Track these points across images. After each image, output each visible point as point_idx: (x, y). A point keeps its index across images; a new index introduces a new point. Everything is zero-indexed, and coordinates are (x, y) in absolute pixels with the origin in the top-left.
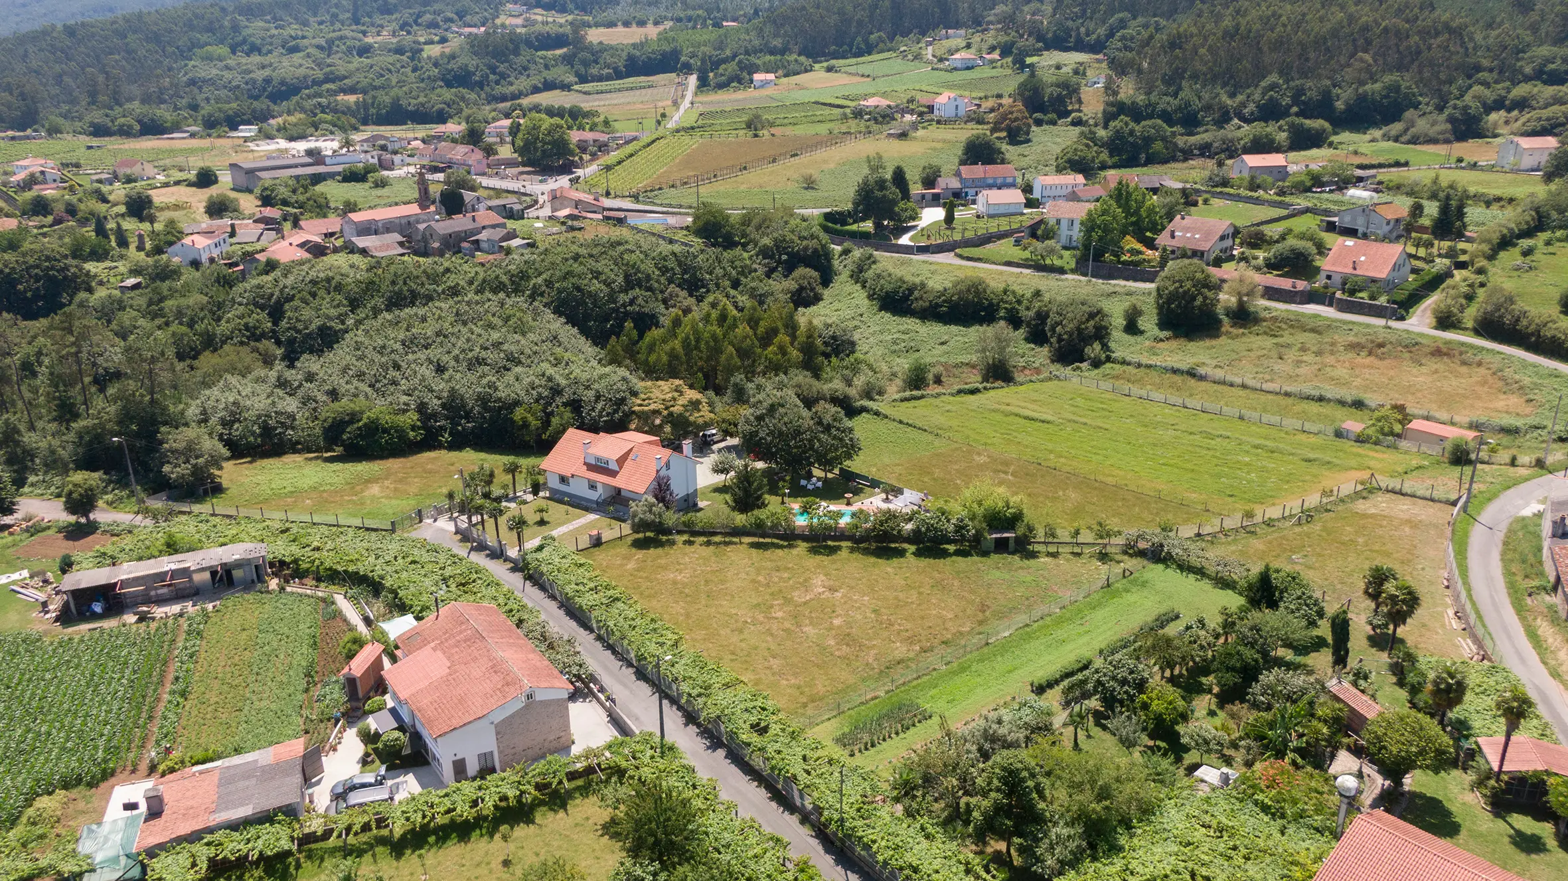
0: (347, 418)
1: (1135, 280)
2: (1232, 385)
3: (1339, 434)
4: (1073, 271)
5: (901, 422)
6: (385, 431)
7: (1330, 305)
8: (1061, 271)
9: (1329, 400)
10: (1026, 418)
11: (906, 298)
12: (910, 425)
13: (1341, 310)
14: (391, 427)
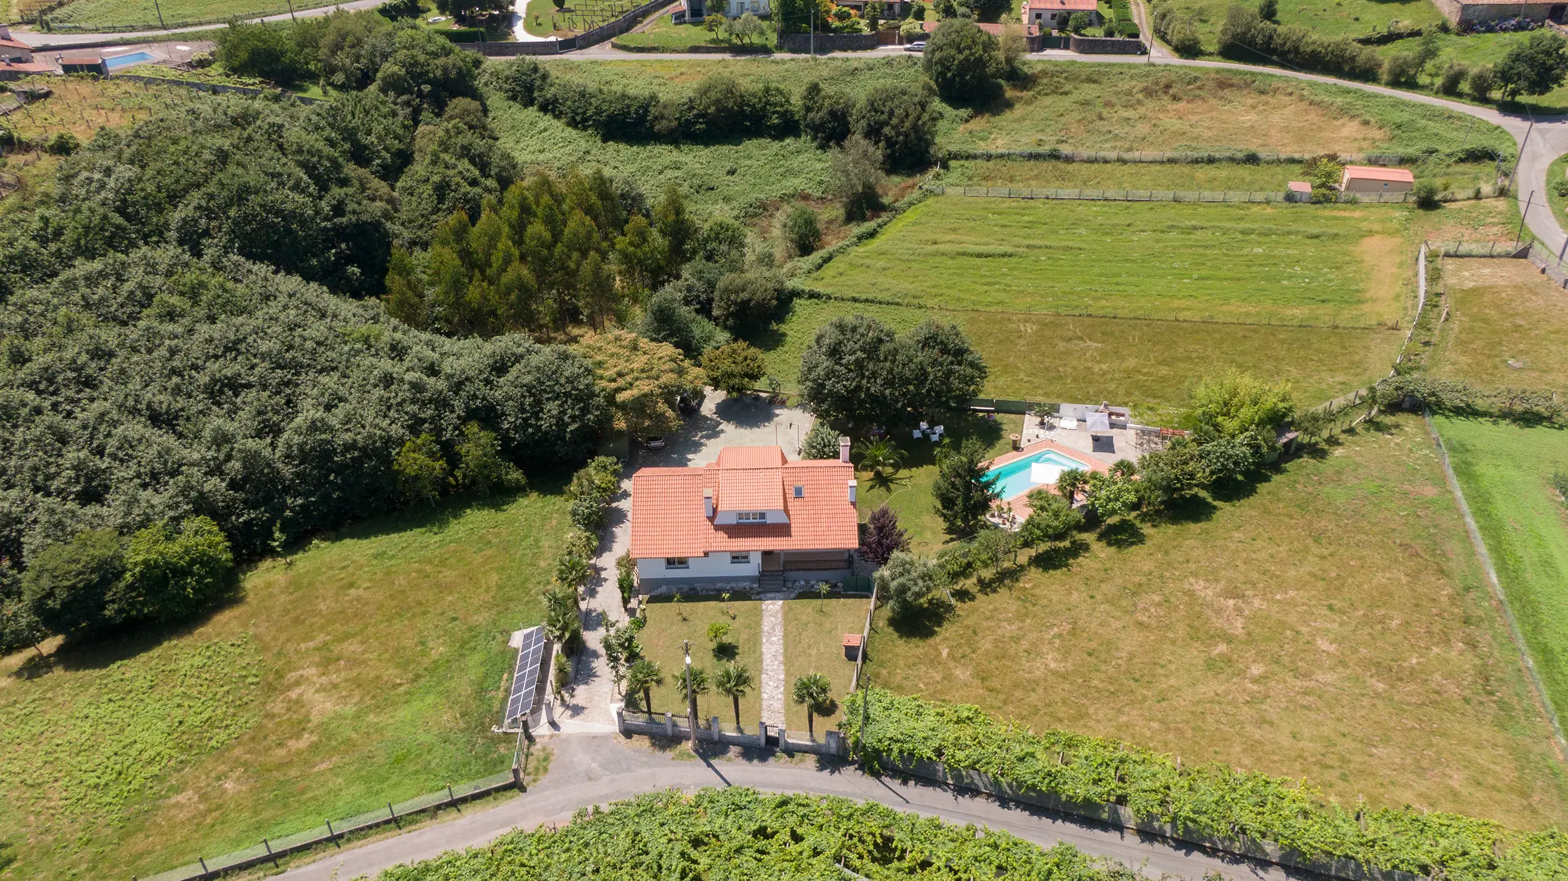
0: (95, 577)
1: (855, 49)
2: (1106, 162)
3: (1290, 198)
4: (780, 48)
5: (855, 300)
6: (185, 572)
7: (1067, 47)
8: (765, 50)
9: (1220, 160)
10: (979, 255)
11: (642, 118)
12: (872, 302)
13: (1082, 52)
14: (193, 562)
